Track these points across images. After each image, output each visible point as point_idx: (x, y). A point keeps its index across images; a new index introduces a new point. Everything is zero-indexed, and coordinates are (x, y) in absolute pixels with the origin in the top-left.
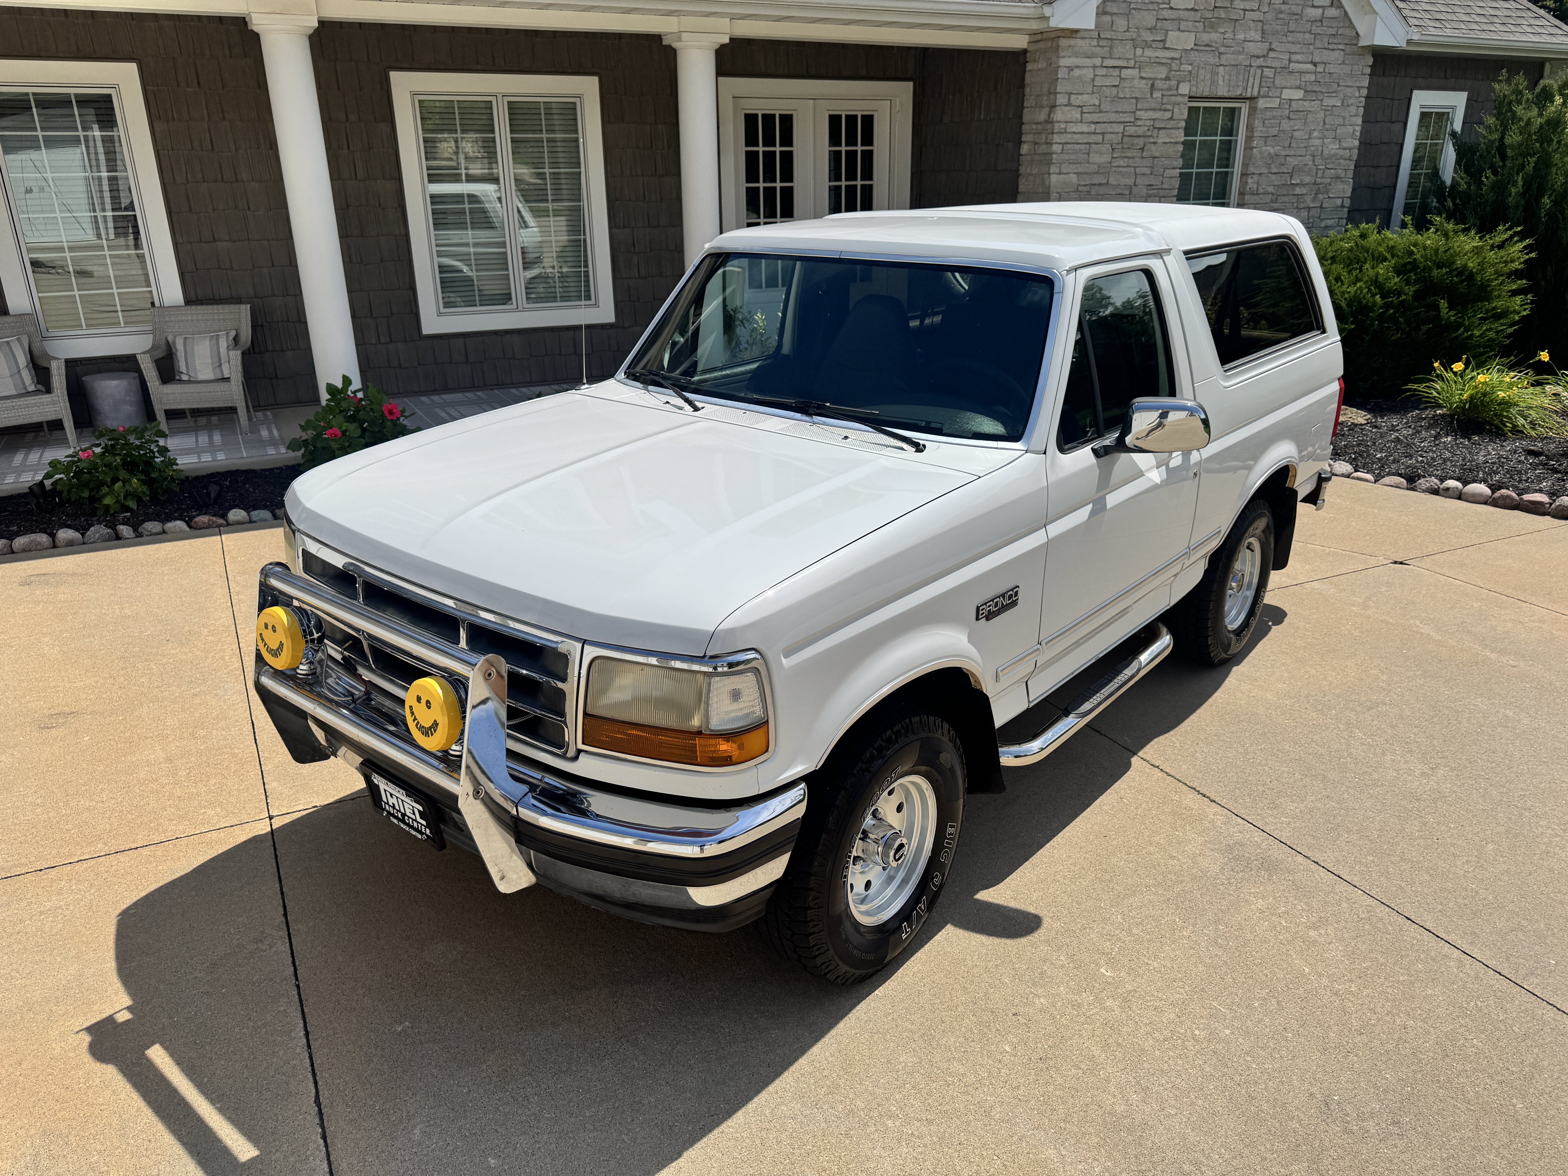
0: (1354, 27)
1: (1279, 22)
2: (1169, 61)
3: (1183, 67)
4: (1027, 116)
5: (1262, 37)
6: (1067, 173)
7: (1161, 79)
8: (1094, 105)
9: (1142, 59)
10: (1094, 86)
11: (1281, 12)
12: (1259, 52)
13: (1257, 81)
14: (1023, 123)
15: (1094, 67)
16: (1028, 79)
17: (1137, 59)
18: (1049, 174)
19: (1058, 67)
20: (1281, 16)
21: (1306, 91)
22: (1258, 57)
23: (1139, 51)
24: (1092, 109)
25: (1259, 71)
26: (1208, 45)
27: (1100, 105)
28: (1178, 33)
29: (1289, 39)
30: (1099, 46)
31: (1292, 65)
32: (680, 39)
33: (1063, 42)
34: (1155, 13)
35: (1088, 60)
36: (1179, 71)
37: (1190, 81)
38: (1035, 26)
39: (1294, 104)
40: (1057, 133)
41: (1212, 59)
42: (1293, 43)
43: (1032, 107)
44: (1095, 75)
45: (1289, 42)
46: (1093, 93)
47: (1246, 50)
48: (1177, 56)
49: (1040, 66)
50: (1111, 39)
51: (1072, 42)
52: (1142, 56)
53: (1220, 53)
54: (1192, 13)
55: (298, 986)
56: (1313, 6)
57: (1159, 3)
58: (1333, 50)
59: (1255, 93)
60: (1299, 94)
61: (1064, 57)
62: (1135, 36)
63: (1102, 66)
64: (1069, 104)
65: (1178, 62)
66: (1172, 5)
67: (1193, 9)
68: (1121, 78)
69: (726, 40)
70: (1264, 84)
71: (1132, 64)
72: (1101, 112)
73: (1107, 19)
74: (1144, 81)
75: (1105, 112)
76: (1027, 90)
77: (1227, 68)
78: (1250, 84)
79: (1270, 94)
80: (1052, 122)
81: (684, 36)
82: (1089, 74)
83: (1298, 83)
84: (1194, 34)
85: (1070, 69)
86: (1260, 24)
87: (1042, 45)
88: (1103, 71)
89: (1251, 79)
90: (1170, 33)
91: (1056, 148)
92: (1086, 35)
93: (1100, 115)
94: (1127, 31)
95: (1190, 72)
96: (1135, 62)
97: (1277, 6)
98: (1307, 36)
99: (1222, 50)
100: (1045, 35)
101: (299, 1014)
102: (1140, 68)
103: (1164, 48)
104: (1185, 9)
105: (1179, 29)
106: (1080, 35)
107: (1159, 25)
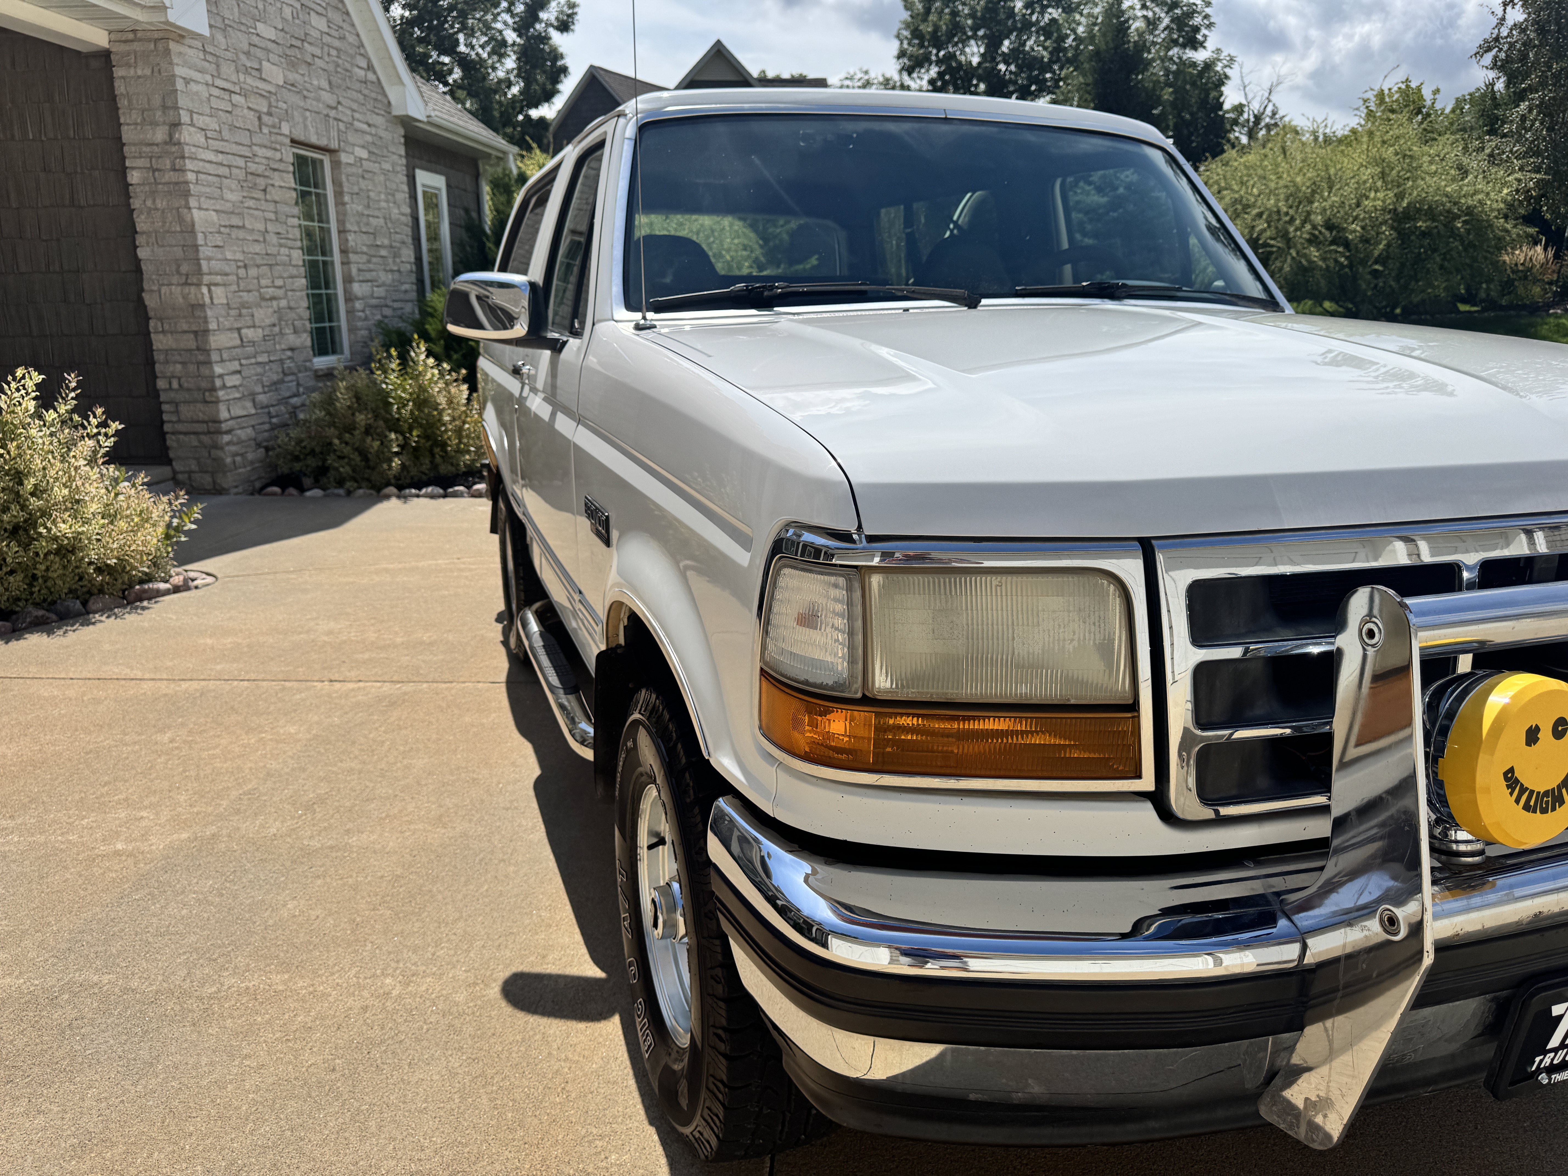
0: (386, 96)
1: (338, 75)
2: (268, 95)
3: (280, 104)
4: (128, 134)
5: (330, 88)
6: (207, 210)
7: (265, 113)
8: (215, 131)
9: (245, 86)
10: (211, 107)
11: (338, 65)
12: (331, 103)
13: (336, 134)
14: (124, 144)
15: (207, 84)
16: (120, 88)
17: (242, 85)
18: (189, 208)
19: (174, 76)
20: (338, 69)
21: (369, 152)
22: (332, 108)
23: (242, 77)
24: (214, 135)
25: (335, 123)
26: (292, 85)
27: (220, 132)
28: (269, 64)
29: (349, 95)
30: (205, 60)
31: (355, 123)
33: (172, 46)
34: (246, 36)
35: (200, 75)
36: (277, 107)
37: (288, 121)
39: (363, 162)
40: (189, 158)
41: (300, 101)
42: (352, 100)
43: (136, 124)
44: (211, 95)
45: (349, 99)
46: (211, 116)
47: (322, 98)
48: (273, 90)
49: (138, 72)
50: (215, 56)
51: (182, 48)
52: (244, 83)
53: (305, 97)
54: (275, 45)
57: (248, 26)
58: (378, 114)
59: (335, 146)
60: (365, 154)
61: (177, 65)
62: (235, 57)
63: (213, 85)
64: (192, 125)
65: (275, 97)
66: (258, 31)
67: (274, 41)
68: (233, 105)
70: (342, 137)
71: (237, 89)
72: (223, 140)
74: (252, 113)
75: (226, 141)
76: (123, 103)
77: (312, 114)
78: (331, 135)
79: (347, 149)
80: (179, 143)
82: (205, 92)
83: (362, 142)
84: (281, 70)
85: (187, 81)
86: (326, 73)
87: (135, 46)
88: (216, 92)
89: (331, 131)
90: (264, 62)
91: (191, 176)
92: (203, 40)
93: (222, 143)
94: (227, 50)
95: (287, 111)
96: (241, 88)
97: (335, 59)
99: (305, 93)
100: (139, 35)
102: (246, 97)
103: (261, 79)
104: (270, 40)
105: (269, 61)
106: (188, 41)
107: (253, 50)
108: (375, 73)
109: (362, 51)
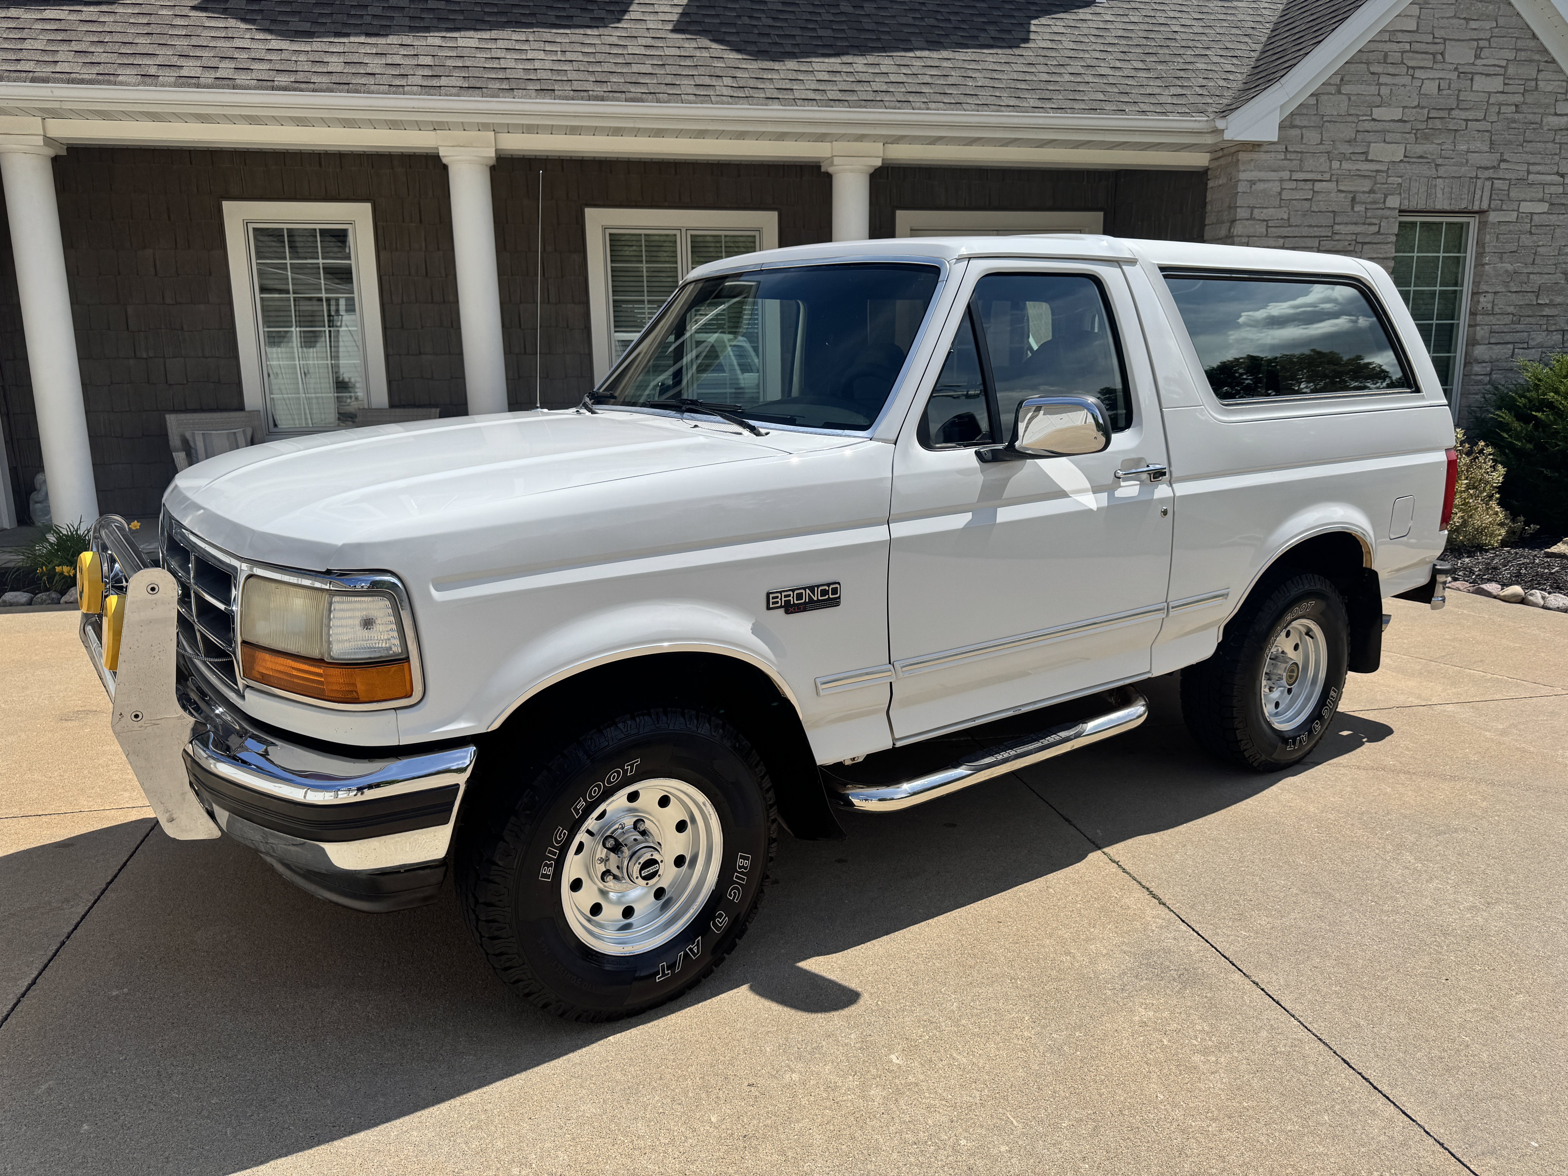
1: (1512, 131)
2: (1374, 174)
3: (1390, 180)
5: (1490, 148)
7: (1364, 192)
8: (1282, 219)
9: (1339, 172)
10: (1281, 199)
11: (1514, 121)
12: (1488, 164)
13: (1487, 194)
15: (1281, 180)
16: (1209, 196)
17: (1334, 172)
19: (1239, 181)
20: (1514, 125)
21: (1552, 204)
22: (1487, 168)
23: (1336, 164)
24: (1280, 223)
25: (1488, 184)
26: (1421, 157)
27: (1289, 219)
28: (1383, 144)
29: (1527, 149)
30: (1286, 159)
31: (1531, 177)
32: (832, 164)
33: (1243, 156)
34: (1354, 125)
35: (1273, 173)
36: (1386, 183)
37: (1400, 194)
38: (1209, 140)
39: (1535, 217)
41: (1427, 171)
42: (1532, 154)
43: (1213, 224)
44: (1282, 189)
45: (1527, 153)
46: (1281, 207)
47: (1470, 162)
48: (1384, 168)
49: (1221, 182)
50: (1301, 152)
51: (1255, 156)
52: (1340, 169)
53: (1437, 165)
54: (1400, 124)
55: (63, 943)
56: (1556, 114)
57: (1358, 116)
59: (1485, 206)
60: (1544, 207)
61: (1244, 171)
62: (1330, 148)
63: (1290, 180)
64: (1251, 218)
65: (1385, 174)
66: (1374, 117)
67: (1399, 121)
68: (1314, 192)
69: (878, 163)
70: (1494, 197)
71: (1327, 176)
72: (1290, 226)
73: (1295, 132)
74: (1343, 195)
75: (1296, 226)
77: (1447, 181)
78: (1477, 197)
79: (1504, 207)
81: (836, 161)
82: (1276, 187)
83: (1540, 196)
84: (1402, 147)
85: (1252, 182)
86: (1487, 134)
87: (1222, 161)
88: (1293, 185)
89: (1478, 192)
90: (1372, 144)
92: (1272, 148)
93: (1289, 229)
94: (1321, 143)
95: (1400, 184)
96: (1332, 175)
97: (1509, 116)
98: (1550, 146)
99: (1439, 161)
100: (1225, 151)
101: (41, 967)
102: (1337, 182)
103: (1367, 160)
104: (1392, 121)
105: (1384, 141)
106: (1263, 149)
107: (1360, 137)
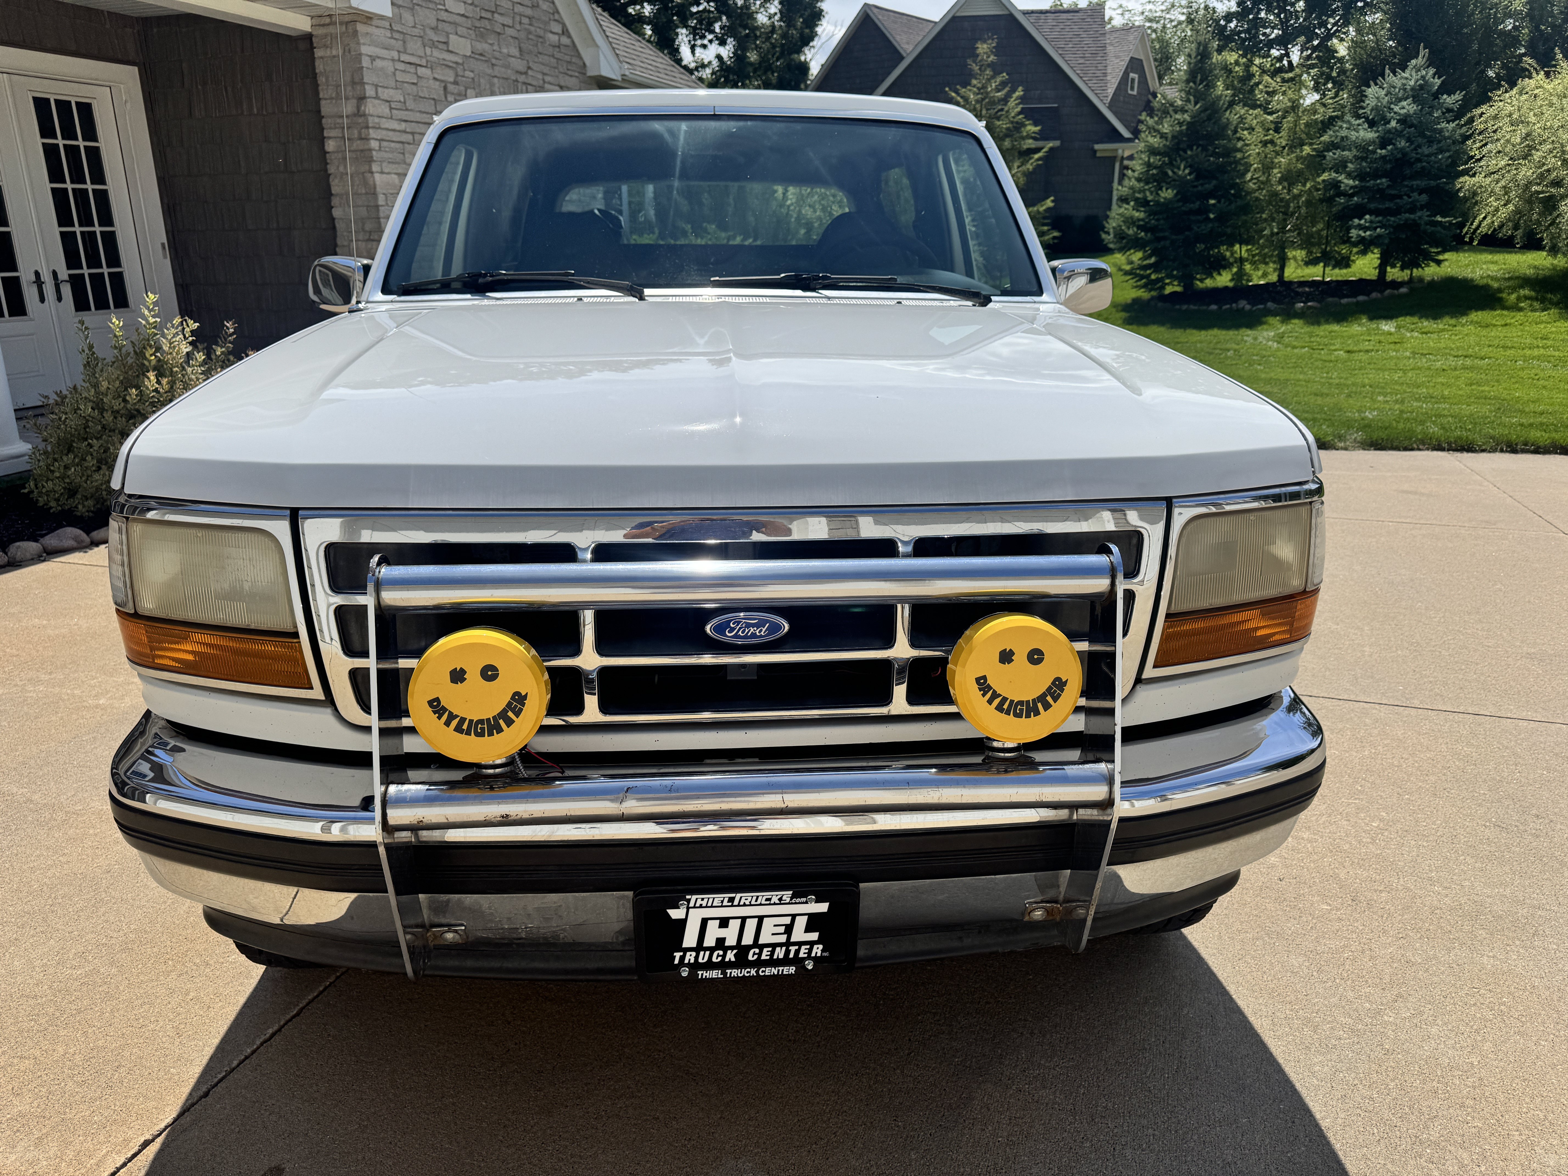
0: (581, 58)
1: (530, 42)
2: (454, 65)
3: (467, 73)
4: (326, 108)
5: (521, 55)
6: (389, 173)
7: (451, 83)
8: (400, 102)
9: (432, 59)
10: (397, 81)
11: (530, 33)
14: (323, 117)
15: (393, 60)
16: (320, 67)
17: (428, 58)
18: (372, 173)
19: (360, 54)
20: (530, 36)
22: (521, 73)
23: (428, 50)
24: (399, 105)
26: (481, 55)
27: (405, 102)
28: (456, 37)
29: (540, 60)
30: (392, 38)
31: (545, 85)
33: (362, 27)
34: (435, 12)
35: (386, 52)
36: (463, 76)
40: (373, 127)
41: (488, 69)
42: (543, 65)
43: (332, 98)
44: (396, 70)
45: (540, 63)
46: (397, 88)
47: (511, 65)
48: (460, 61)
49: (333, 53)
50: (403, 33)
51: (370, 28)
52: (431, 56)
53: (493, 65)
54: (464, 19)
56: (552, 32)
57: (436, 4)
58: (571, 76)
61: (364, 44)
62: (422, 33)
63: (399, 60)
64: (377, 97)
65: (461, 67)
66: (447, 7)
67: (463, 15)
68: (418, 77)
71: (424, 63)
72: (407, 110)
74: (438, 83)
75: (411, 110)
76: (321, 80)
77: (500, 81)
80: (364, 115)
82: (389, 66)
84: (469, 41)
85: (373, 59)
86: (517, 41)
87: (331, 30)
88: (401, 66)
90: (450, 35)
91: (374, 144)
92: (385, 22)
93: (406, 113)
94: (414, 27)
96: (427, 61)
97: (527, 27)
99: (494, 61)
100: (336, 18)
102: (431, 69)
103: (448, 51)
104: (458, 14)
105: (457, 34)
106: (375, 22)
107: (441, 25)
108: (569, 36)
109: (557, 16)
